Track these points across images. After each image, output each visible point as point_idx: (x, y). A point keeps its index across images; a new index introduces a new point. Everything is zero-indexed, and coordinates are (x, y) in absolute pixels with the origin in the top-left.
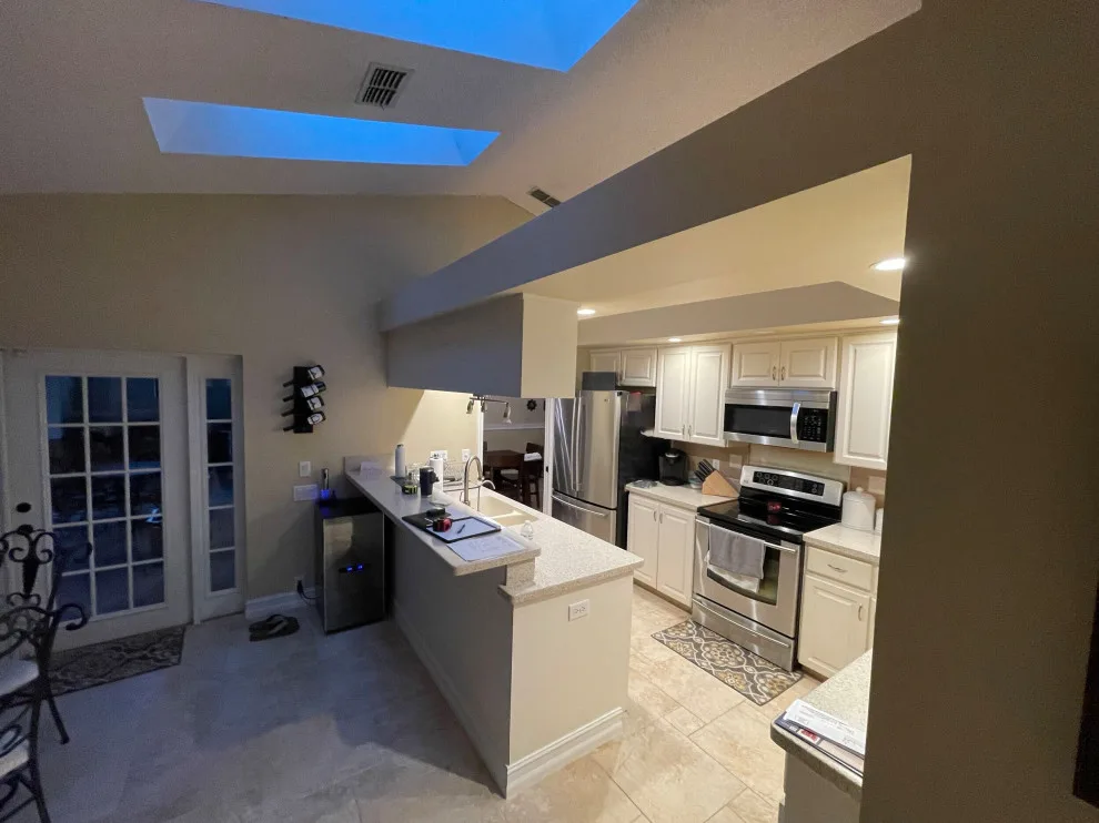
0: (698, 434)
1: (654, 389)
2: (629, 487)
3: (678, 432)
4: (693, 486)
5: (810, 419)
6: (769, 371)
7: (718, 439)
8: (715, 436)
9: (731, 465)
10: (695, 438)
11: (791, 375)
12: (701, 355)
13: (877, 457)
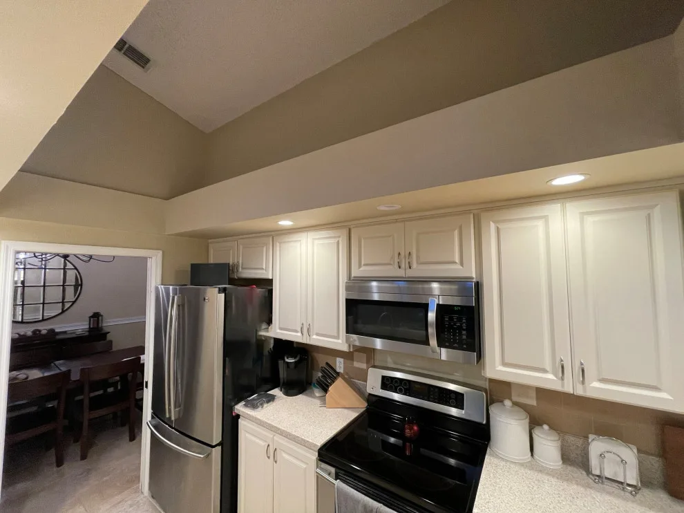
0: (318, 334)
1: (271, 281)
2: (240, 408)
3: (296, 331)
4: (317, 395)
5: (451, 319)
6: (392, 258)
7: (340, 341)
8: (337, 337)
9: (356, 364)
10: (315, 340)
11: (419, 263)
12: (316, 242)
13: (544, 371)
